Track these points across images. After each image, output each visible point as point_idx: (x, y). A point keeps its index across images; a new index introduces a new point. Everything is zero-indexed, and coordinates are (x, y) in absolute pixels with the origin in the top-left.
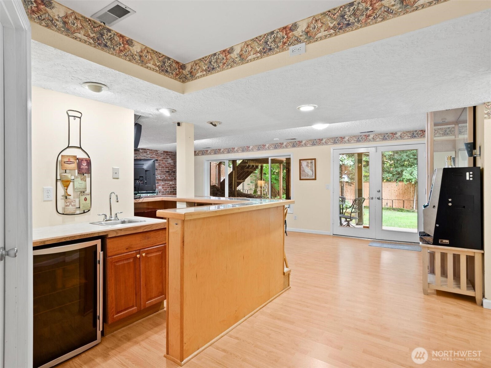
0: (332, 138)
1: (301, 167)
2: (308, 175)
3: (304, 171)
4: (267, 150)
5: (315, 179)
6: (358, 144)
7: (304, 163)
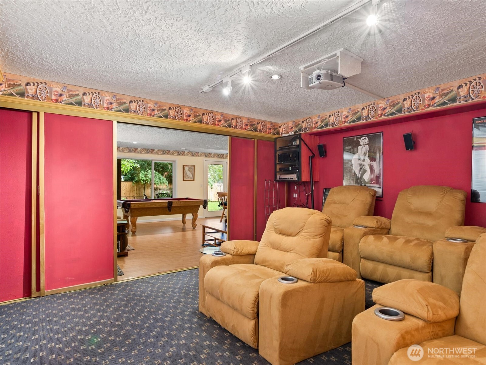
0: (204, 153)
1: (185, 171)
2: (189, 177)
3: (187, 174)
4: (156, 154)
5: (194, 180)
6: (218, 159)
7: (187, 169)
